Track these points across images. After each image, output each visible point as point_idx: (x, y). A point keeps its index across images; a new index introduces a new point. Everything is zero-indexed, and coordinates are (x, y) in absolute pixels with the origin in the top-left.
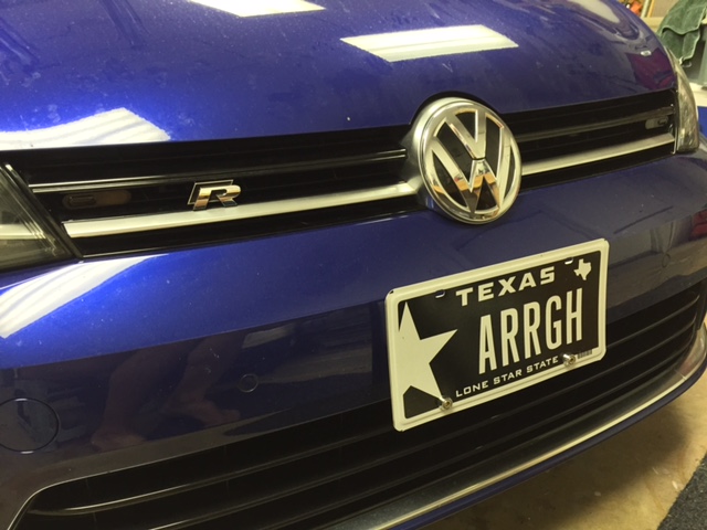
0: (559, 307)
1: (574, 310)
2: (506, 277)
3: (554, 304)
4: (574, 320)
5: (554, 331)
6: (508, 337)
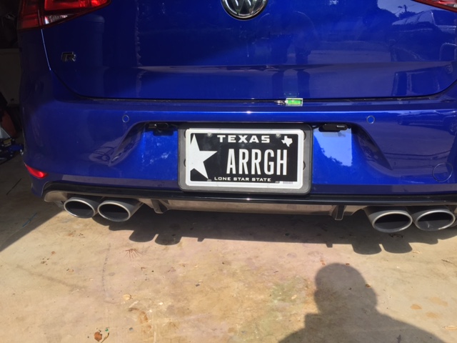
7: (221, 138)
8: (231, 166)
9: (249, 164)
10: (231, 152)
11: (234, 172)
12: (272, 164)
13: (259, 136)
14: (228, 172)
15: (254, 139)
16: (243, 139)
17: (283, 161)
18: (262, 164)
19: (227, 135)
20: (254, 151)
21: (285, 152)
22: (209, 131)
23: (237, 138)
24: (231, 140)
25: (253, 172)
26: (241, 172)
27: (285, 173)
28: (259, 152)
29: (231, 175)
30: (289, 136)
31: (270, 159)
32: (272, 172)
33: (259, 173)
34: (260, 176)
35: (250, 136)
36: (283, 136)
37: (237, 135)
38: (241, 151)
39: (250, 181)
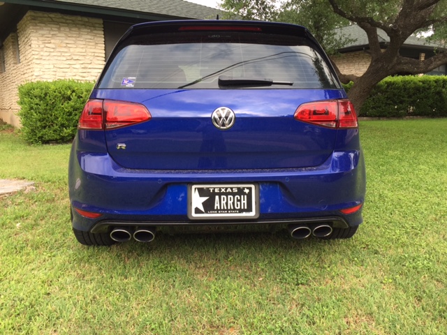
7: (211, 190)
8: (217, 205)
9: (227, 203)
10: (217, 197)
11: (219, 208)
12: (239, 203)
13: (232, 189)
14: (216, 208)
15: (229, 190)
16: (223, 190)
17: (244, 201)
18: (233, 203)
19: (214, 188)
20: (229, 196)
21: (246, 196)
22: (205, 186)
23: (220, 190)
24: (217, 191)
25: (229, 208)
26: (222, 208)
27: (246, 208)
28: (232, 197)
29: (217, 210)
30: (247, 188)
31: (238, 200)
32: (239, 208)
33: (232, 208)
34: (233, 210)
35: (226, 189)
36: (244, 188)
37: (220, 188)
38: (222, 197)
39: (228, 213)
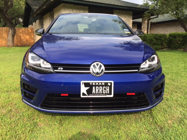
0: (105, 88)
1: (108, 89)
2: (97, 83)
3: (104, 88)
4: (108, 91)
5: (104, 91)
6: (97, 90)
